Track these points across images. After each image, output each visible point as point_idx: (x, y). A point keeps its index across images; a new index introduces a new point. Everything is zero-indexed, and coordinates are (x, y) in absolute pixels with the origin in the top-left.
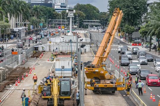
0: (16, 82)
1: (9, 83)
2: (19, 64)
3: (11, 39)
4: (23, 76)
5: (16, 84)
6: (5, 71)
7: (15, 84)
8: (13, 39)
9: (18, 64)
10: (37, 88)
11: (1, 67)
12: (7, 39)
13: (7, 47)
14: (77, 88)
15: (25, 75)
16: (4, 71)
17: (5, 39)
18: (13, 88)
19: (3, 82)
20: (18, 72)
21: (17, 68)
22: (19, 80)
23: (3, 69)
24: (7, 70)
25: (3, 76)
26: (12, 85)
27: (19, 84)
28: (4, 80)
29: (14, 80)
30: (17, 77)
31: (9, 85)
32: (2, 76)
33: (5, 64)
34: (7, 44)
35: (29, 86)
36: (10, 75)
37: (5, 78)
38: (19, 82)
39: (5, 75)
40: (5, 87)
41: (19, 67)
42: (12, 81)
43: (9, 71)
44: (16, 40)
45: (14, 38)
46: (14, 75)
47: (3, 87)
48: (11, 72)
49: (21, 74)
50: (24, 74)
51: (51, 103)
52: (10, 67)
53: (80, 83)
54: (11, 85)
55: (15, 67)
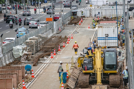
0: (52, 54)
1: (43, 56)
2: (55, 33)
3: (45, 3)
4: (59, 47)
5: (52, 56)
6: (39, 41)
7: (50, 56)
8: (46, 3)
9: (53, 32)
10: (77, 61)
11: (34, 37)
12: (40, 3)
13: (40, 13)
14: (125, 61)
15: (61, 46)
16: (37, 41)
17: (38, 3)
18: (49, 61)
19: (36, 54)
20: (53, 42)
21: (52, 37)
22: (55, 51)
23: (36, 39)
24: (41, 40)
25: (37, 47)
26: (47, 57)
27: (55, 56)
28: (37, 51)
29: (50, 51)
30: (52, 48)
31: (43, 57)
32: (34, 46)
33: (38, 33)
34: (40, 9)
35: (67, 59)
36: (44, 45)
37: (39, 49)
38: (55, 54)
39: (39, 45)
40: (39, 60)
41: (54, 36)
42: (47, 53)
43: (42, 41)
44: (50, 4)
45: (48, 2)
46: (49, 45)
47: (37, 60)
48: (45, 43)
49: (58, 44)
50: (61, 44)
51: (94, 79)
52: (44, 36)
53: (128, 55)
54: (45, 58)
55: (49, 36)
